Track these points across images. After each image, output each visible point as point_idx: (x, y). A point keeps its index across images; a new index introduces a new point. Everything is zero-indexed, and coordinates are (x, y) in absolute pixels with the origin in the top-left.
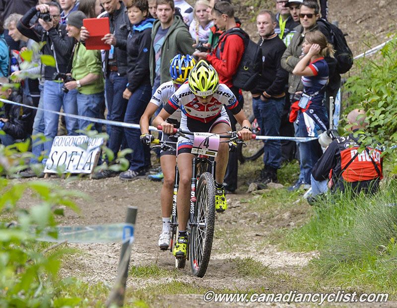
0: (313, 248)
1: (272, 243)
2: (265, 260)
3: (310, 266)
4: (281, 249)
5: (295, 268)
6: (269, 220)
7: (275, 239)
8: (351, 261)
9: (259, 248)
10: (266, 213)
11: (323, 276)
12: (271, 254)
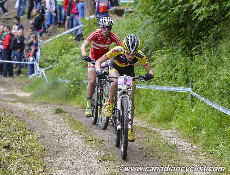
0: (31, 92)
1: (21, 90)
2: (18, 94)
3: (31, 96)
4: (23, 92)
5: (27, 97)
6: (20, 84)
7: (21, 89)
8: (42, 95)
9: (17, 91)
10: (19, 82)
11: (34, 99)
12: (20, 93)
